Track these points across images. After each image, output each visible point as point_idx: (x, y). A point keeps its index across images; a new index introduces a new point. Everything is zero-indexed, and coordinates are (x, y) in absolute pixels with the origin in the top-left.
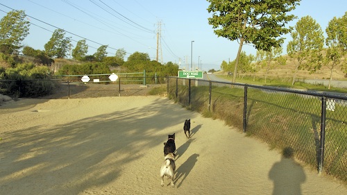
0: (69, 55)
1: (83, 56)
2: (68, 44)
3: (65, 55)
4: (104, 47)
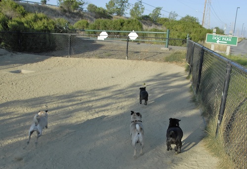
1: (140, 16)
2: (127, 4)
3: (123, 14)
4: (159, 9)
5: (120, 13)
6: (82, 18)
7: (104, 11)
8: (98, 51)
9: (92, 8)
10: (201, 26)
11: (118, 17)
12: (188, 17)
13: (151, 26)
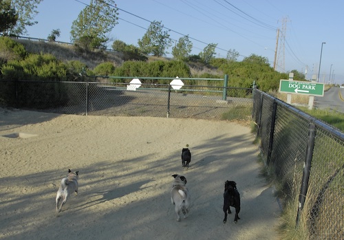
0: (168, 53)
1: (186, 56)
2: (167, 40)
3: (163, 53)
4: (212, 46)
5: (158, 52)
6: (105, 60)
7: (136, 50)
8: (127, 106)
9: (119, 45)
10: (272, 70)
11: (156, 58)
12: (253, 57)
13: (202, 69)
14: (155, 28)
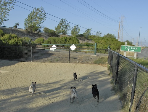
2: (69, 27)
3: (67, 33)
5: (64, 33)
6: (40, 37)
7: (54, 32)
8: (50, 58)
9: (46, 30)
10: (117, 40)
11: (63, 35)
12: (108, 34)
13: (85, 41)
14: (63, 22)
